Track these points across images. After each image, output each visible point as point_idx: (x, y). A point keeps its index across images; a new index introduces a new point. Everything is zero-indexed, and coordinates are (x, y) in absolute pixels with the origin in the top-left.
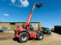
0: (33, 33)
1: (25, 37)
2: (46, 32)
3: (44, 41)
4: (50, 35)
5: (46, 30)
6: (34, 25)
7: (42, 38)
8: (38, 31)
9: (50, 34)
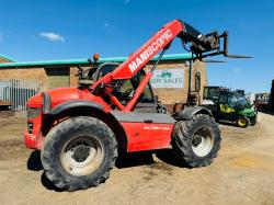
0: (149, 122)
1: (93, 150)
2: (229, 110)
3: (225, 175)
4: (249, 127)
5: (226, 103)
6: (163, 75)
7: (212, 154)
8: (186, 109)
9: (253, 120)
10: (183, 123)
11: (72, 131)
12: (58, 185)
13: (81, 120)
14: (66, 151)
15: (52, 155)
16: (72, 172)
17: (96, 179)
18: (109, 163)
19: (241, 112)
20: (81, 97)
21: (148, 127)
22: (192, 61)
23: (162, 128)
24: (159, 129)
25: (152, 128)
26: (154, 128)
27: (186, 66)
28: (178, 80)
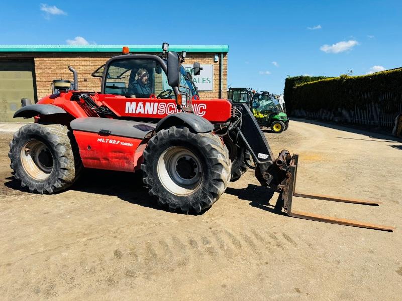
21: (103, 140)
22: (222, 55)
23: (121, 143)
24: (117, 143)
25: (108, 141)
26: (111, 142)
27: (215, 62)
28: (206, 79)
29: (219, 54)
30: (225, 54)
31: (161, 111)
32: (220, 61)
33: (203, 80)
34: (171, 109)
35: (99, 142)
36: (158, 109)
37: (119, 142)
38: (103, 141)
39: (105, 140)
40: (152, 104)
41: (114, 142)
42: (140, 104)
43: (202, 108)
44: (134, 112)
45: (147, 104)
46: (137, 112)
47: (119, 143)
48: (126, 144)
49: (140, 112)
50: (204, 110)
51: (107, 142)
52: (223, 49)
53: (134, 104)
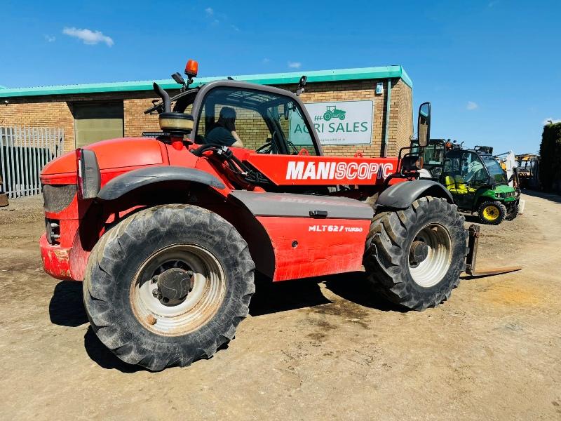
1: (199, 279)
6: (328, 116)
10: (391, 217)
11: (154, 237)
12: (126, 359)
13: (172, 212)
14: (141, 282)
15: (109, 293)
16: (155, 329)
17: (210, 343)
18: (236, 307)
19: (489, 193)
20: (167, 160)
21: (318, 227)
22: (390, 83)
23: (346, 229)
24: (341, 230)
25: (326, 228)
26: (330, 229)
27: (376, 95)
28: (359, 125)
29: (384, 81)
30: (395, 80)
31: (340, 174)
32: (386, 93)
33: (355, 127)
34: (353, 171)
35: (312, 231)
36: (336, 171)
37: (342, 227)
38: (318, 230)
39: (321, 228)
40: (328, 164)
41: (336, 229)
42: (311, 165)
43: (388, 169)
44: (300, 178)
45: (321, 165)
46: (305, 177)
47: (344, 230)
48: (353, 229)
49: (309, 178)
50: (391, 171)
51: (324, 230)
52: (391, 73)
53: (301, 164)
